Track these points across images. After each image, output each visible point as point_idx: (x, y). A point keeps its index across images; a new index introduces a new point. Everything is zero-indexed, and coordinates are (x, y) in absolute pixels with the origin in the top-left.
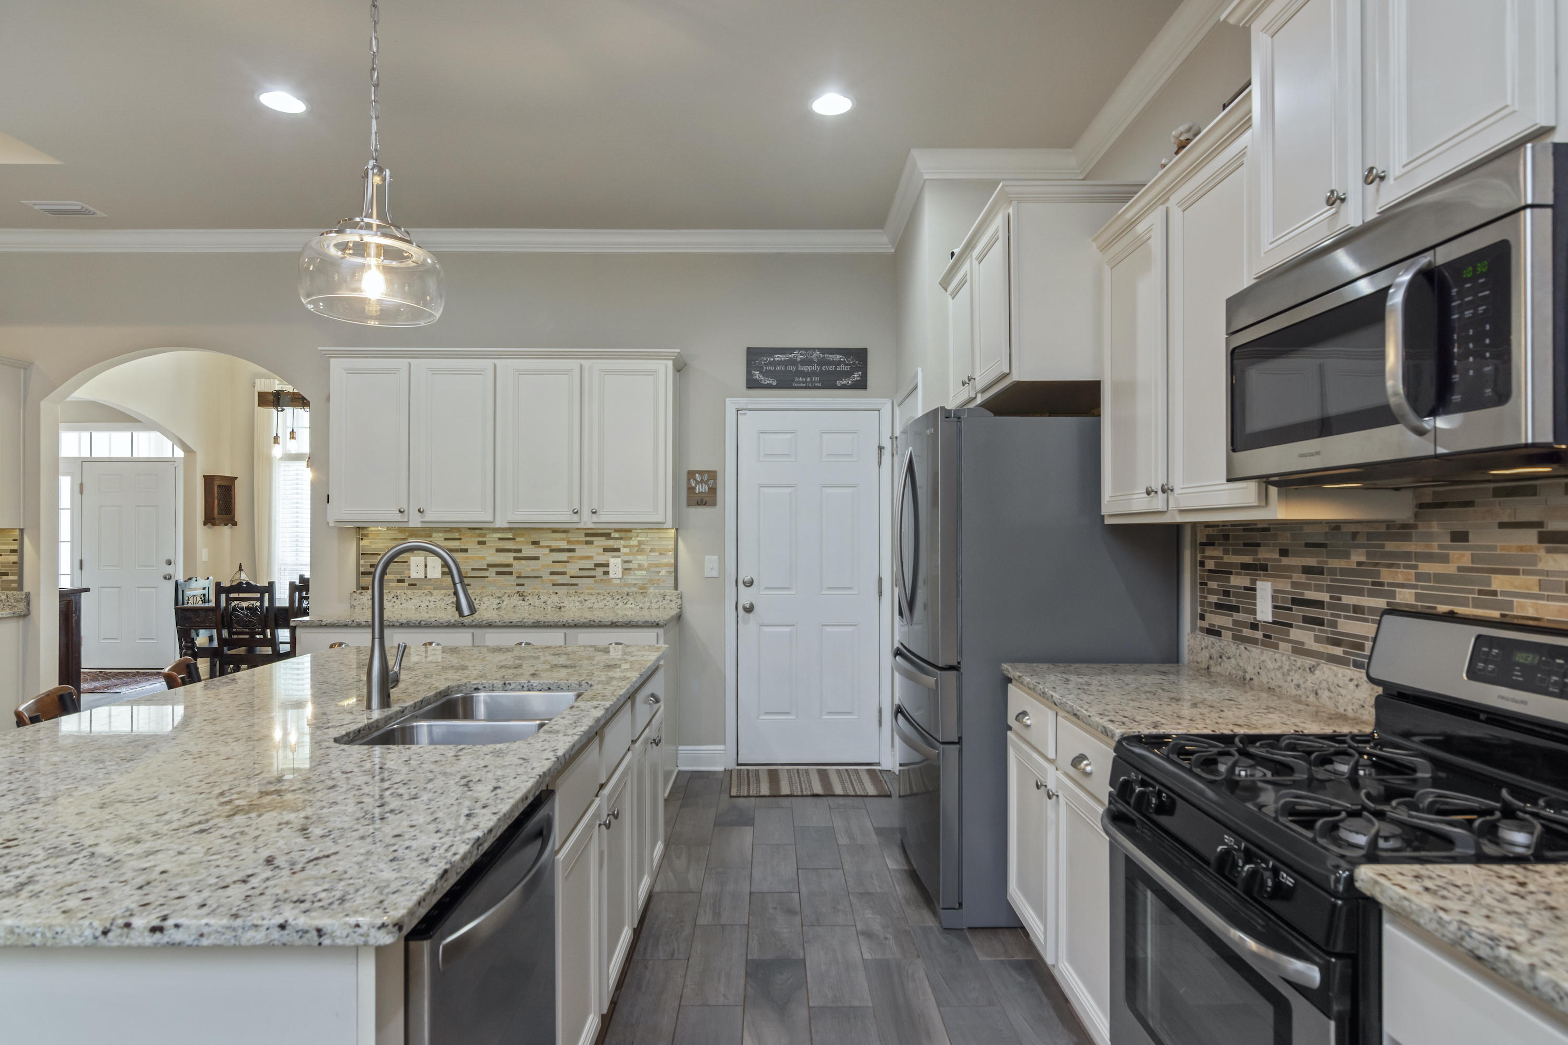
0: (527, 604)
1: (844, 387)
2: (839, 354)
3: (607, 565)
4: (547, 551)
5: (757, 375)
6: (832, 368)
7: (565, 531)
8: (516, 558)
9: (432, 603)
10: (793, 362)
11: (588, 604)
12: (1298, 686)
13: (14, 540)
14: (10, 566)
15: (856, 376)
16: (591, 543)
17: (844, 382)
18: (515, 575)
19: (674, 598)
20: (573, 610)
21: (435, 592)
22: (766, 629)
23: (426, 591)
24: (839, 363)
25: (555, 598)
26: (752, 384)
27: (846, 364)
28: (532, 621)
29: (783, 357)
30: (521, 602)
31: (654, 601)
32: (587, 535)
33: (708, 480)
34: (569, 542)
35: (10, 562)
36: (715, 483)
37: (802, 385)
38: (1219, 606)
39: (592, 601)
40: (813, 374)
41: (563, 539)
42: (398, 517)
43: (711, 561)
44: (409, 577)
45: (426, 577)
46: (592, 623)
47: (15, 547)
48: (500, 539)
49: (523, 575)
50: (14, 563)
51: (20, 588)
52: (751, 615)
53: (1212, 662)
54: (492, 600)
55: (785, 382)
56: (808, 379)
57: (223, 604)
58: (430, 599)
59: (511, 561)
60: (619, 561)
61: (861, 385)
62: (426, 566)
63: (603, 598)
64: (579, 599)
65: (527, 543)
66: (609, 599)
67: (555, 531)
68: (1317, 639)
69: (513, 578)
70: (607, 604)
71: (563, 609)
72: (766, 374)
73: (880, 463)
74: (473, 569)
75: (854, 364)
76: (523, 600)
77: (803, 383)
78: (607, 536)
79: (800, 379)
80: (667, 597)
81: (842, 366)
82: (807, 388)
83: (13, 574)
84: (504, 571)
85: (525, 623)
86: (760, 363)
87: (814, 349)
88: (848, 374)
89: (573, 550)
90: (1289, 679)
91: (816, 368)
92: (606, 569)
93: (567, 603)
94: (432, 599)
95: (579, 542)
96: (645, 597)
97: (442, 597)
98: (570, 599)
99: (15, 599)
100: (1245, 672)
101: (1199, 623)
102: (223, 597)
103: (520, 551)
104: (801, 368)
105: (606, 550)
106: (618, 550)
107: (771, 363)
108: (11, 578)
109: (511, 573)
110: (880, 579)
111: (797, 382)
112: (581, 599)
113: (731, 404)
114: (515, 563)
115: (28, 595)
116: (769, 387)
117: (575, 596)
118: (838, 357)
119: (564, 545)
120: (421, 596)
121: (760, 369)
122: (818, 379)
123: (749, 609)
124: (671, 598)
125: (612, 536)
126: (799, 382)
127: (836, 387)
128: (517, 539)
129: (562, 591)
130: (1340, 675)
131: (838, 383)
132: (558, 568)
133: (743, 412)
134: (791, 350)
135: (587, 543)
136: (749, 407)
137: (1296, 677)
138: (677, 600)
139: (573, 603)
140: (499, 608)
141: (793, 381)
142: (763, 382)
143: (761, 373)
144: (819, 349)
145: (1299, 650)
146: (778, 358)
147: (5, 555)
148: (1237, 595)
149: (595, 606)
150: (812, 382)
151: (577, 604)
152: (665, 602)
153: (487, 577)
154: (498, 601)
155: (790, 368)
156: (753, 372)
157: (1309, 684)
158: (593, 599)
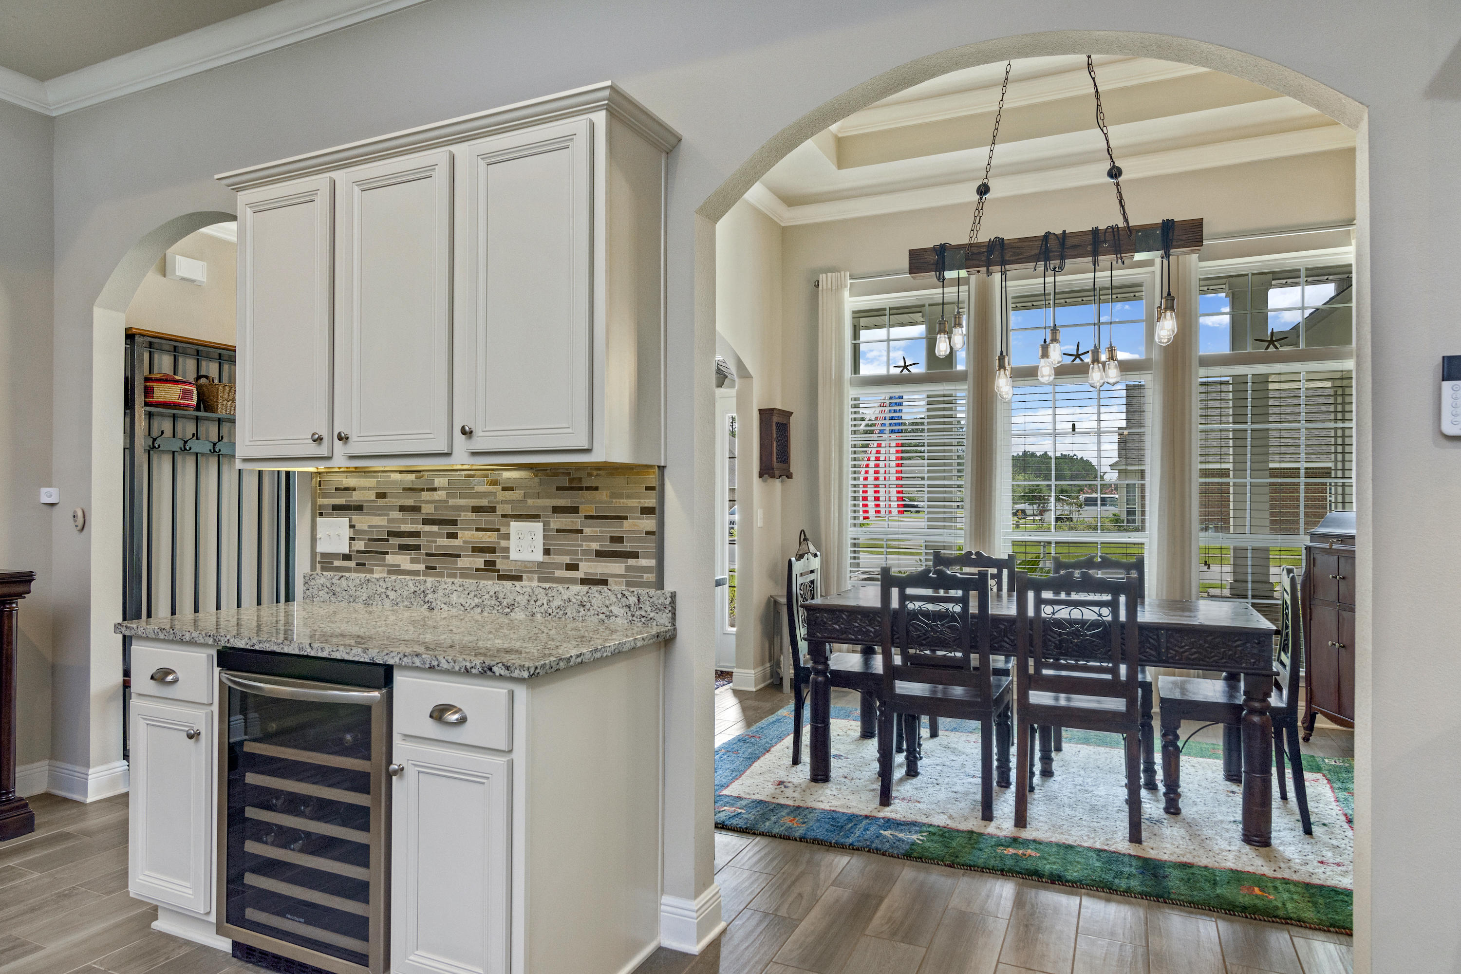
13: (648, 488)
14: (639, 540)
35: (640, 532)
47: (651, 502)
50: (647, 533)
51: (660, 584)
57: (895, 604)
83: (647, 556)
99: (653, 605)
102: (895, 592)
108: (643, 562)
115: (673, 596)
147: (633, 518)
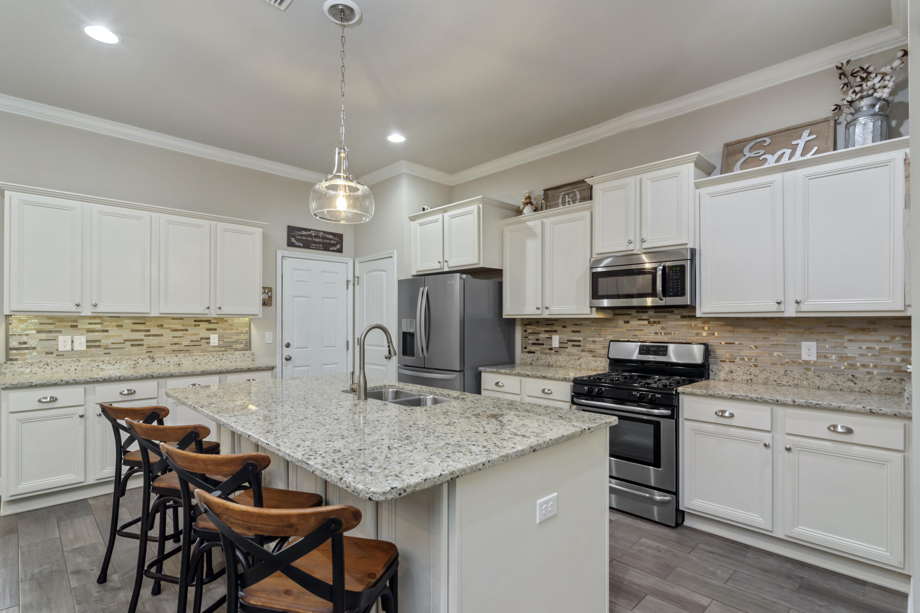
0: (156, 363)
1: (333, 251)
2: (331, 235)
3: (209, 338)
4: (168, 331)
5: (293, 240)
6: (328, 241)
7: (182, 319)
8: (145, 336)
9: (80, 367)
10: (310, 236)
11: (198, 361)
12: (573, 364)
15: (338, 246)
16: (199, 325)
17: (333, 248)
18: (145, 346)
19: (250, 355)
20: (188, 364)
21: (82, 360)
22: (296, 369)
23: (75, 359)
24: (331, 239)
25: (176, 359)
26: (290, 244)
27: (334, 240)
28: (200, 371)
29: (305, 233)
30: (152, 363)
31: (238, 357)
32: (195, 321)
33: (268, 292)
34: (183, 325)
36: (271, 294)
37: (314, 248)
38: (533, 344)
39: (200, 359)
40: (319, 243)
41: (180, 324)
42: (74, 309)
43: (269, 336)
44: (57, 350)
45: (72, 350)
46: (237, 370)
48: (134, 323)
49: (151, 346)
52: (289, 362)
53: (533, 362)
54: (129, 362)
55: (307, 245)
56: (317, 245)
58: (78, 364)
59: (143, 337)
60: (216, 336)
61: (340, 251)
62: (72, 342)
63: (207, 357)
64: (192, 359)
65: (154, 326)
66: (211, 357)
67: (173, 319)
68: (577, 351)
69: (144, 348)
70: (210, 360)
71: (181, 365)
72: (298, 240)
73: (347, 288)
74: (112, 343)
75: (337, 241)
76: (153, 361)
77: (315, 247)
78: (209, 321)
79: (314, 245)
80: (246, 355)
81: (333, 241)
82: (316, 249)
84: (137, 344)
85: (195, 373)
86: (295, 234)
87: (320, 231)
88: (335, 245)
89: (187, 330)
90: (569, 363)
91: (321, 240)
92: (208, 341)
93: (184, 361)
94: (80, 364)
95: (190, 325)
96: (233, 355)
97: (89, 362)
98: (186, 359)
100: (549, 363)
101: (524, 350)
103: (149, 331)
104: (314, 239)
105: (208, 330)
106: (215, 329)
107: (300, 235)
109: (142, 345)
110: (348, 342)
111: (312, 246)
112: (194, 358)
113: (280, 254)
114: (145, 338)
116: (299, 247)
117: (189, 357)
118: (331, 236)
119: (180, 327)
120: (70, 362)
121: (295, 237)
122: (321, 246)
123: (288, 359)
124: (248, 355)
125: (212, 322)
126: (313, 246)
127: (329, 250)
128: (147, 323)
129: (181, 355)
130: (589, 359)
131: (331, 249)
132: (176, 340)
133: (285, 258)
134: (309, 230)
135: (195, 325)
136: (290, 256)
137: (572, 362)
138: (252, 356)
139: (188, 361)
140: (135, 367)
141: (310, 245)
142: (296, 244)
143: (295, 239)
144: (323, 232)
145: (569, 355)
146: (303, 233)
148: (542, 340)
149: (202, 362)
150: (319, 247)
151: (191, 362)
152: (244, 357)
153: (124, 348)
154: (134, 363)
155: (309, 239)
156: (291, 238)
157: (577, 363)
158: (202, 358)
